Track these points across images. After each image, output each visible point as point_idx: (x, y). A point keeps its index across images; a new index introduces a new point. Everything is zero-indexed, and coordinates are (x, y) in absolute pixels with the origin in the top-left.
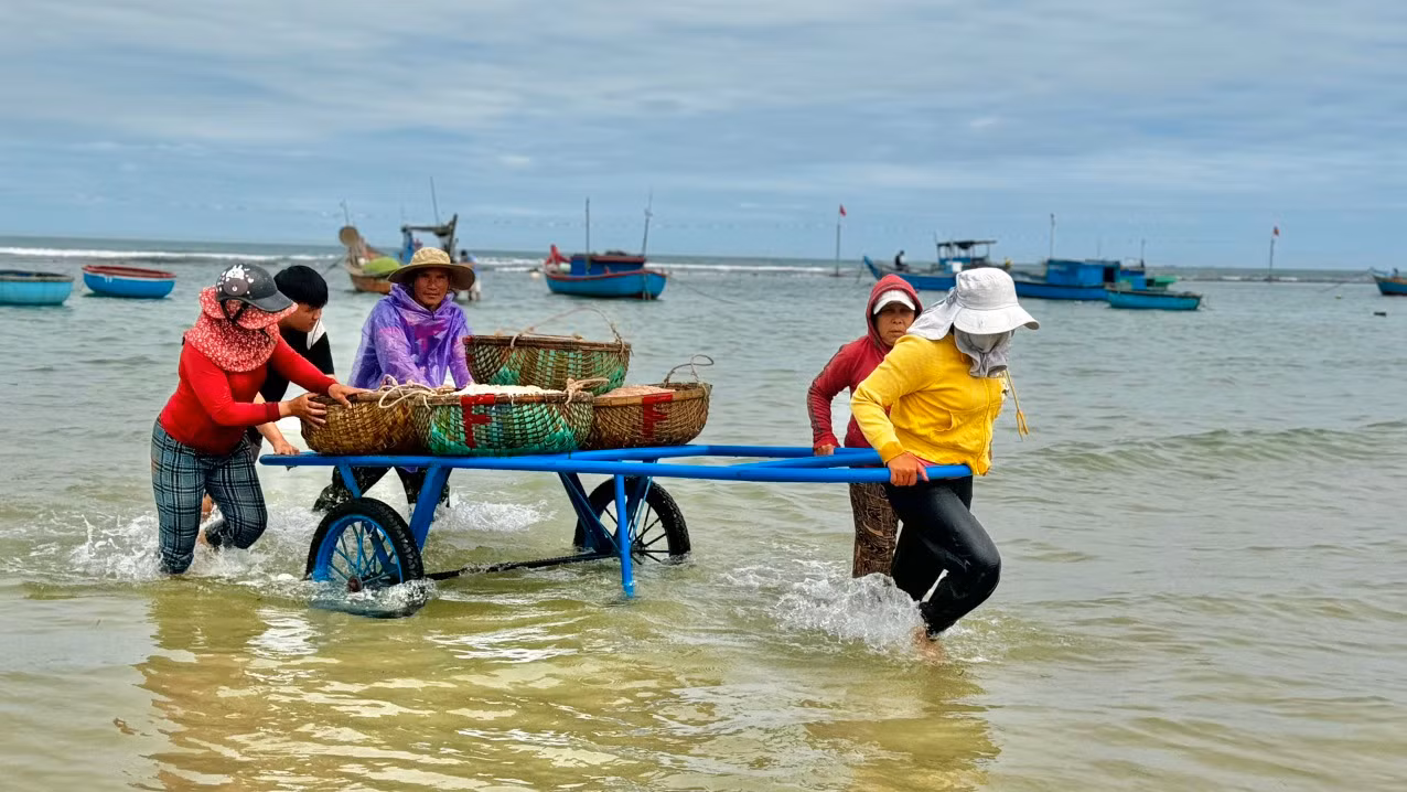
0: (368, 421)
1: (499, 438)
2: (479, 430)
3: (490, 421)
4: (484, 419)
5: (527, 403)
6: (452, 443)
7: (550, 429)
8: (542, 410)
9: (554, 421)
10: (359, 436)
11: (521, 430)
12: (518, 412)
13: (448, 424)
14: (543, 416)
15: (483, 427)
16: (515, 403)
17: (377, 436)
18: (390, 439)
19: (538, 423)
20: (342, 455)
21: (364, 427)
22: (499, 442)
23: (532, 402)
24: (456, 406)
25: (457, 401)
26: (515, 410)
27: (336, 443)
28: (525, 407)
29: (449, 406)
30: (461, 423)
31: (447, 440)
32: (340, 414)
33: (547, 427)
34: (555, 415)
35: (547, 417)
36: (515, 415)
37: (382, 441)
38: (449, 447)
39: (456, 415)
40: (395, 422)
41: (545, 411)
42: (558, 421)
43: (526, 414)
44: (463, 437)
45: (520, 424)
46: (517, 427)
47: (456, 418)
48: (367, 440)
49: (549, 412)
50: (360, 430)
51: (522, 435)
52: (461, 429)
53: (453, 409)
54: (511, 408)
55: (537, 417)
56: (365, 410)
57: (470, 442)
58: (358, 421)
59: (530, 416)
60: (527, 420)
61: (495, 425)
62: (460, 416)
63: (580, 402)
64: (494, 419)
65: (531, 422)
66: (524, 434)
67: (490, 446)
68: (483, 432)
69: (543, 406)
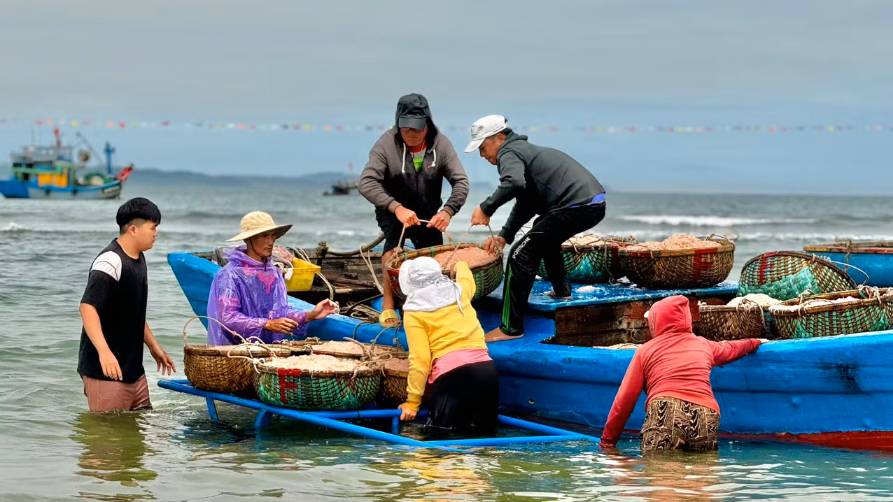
0: (226, 370)
1: (303, 399)
2: (289, 393)
3: (297, 387)
4: (293, 386)
5: (323, 378)
6: (272, 399)
7: (339, 396)
8: (333, 383)
9: (342, 390)
10: (219, 380)
11: (317, 396)
12: (316, 383)
13: (270, 386)
14: (333, 387)
15: (292, 391)
16: (313, 376)
17: (231, 381)
18: (240, 384)
19: (330, 391)
20: (208, 391)
21: (223, 374)
22: (303, 402)
23: (327, 377)
24: (275, 375)
25: (275, 371)
26: (314, 381)
27: (204, 382)
28: (321, 380)
29: (271, 374)
30: (278, 386)
31: (269, 397)
32: (208, 363)
33: (336, 394)
34: (343, 386)
35: (337, 388)
36: (314, 385)
37: (234, 385)
38: (270, 400)
39: (275, 381)
40: (244, 373)
41: (336, 383)
42: (344, 391)
43: (321, 385)
44: (279, 396)
45: (317, 391)
46: (315, 393)
47: (275, 383)
48: (224, 383)
49: (338, 384)
50: (220, 376)
51: (318, 399)
52: (278, 391)
53: (273, 377)
54: (311, 380)
55: (329, 387)
56: (224, 362)
57: (283, 399)
58: (219, 369)
59: (324, 386)
60: (322, 389)
61: (300, 390)
62: (278, 381)
63: (365, 377)
64: (300, 386)
65: (325, 390)
66: (320, 398)
67: (297, 404)
68: (292, 394)
69: (334, 380)
